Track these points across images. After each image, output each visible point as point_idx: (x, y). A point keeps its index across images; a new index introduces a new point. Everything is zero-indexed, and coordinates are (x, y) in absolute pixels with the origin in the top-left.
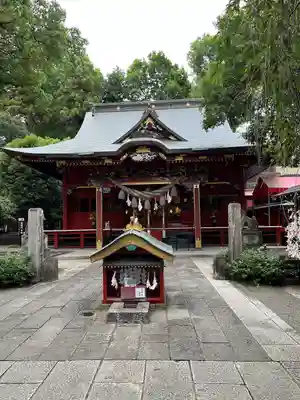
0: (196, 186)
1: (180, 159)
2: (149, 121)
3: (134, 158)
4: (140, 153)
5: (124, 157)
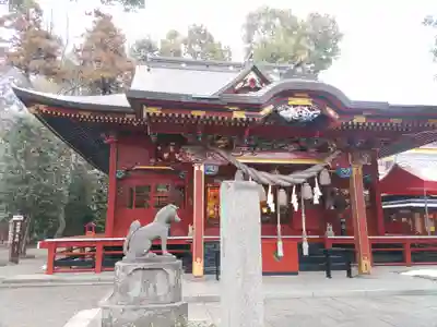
1: (361, 120)
2: (253, 75)
3: (283, 113)
4: (294, 106)
5: (267, 110)
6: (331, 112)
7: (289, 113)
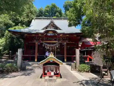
0: (65, 43)
1: (61, 35)
2: (52, 23)
4: (50, 33)
5: (45, 34)
6: (56, 34)
7: (49, 35)
